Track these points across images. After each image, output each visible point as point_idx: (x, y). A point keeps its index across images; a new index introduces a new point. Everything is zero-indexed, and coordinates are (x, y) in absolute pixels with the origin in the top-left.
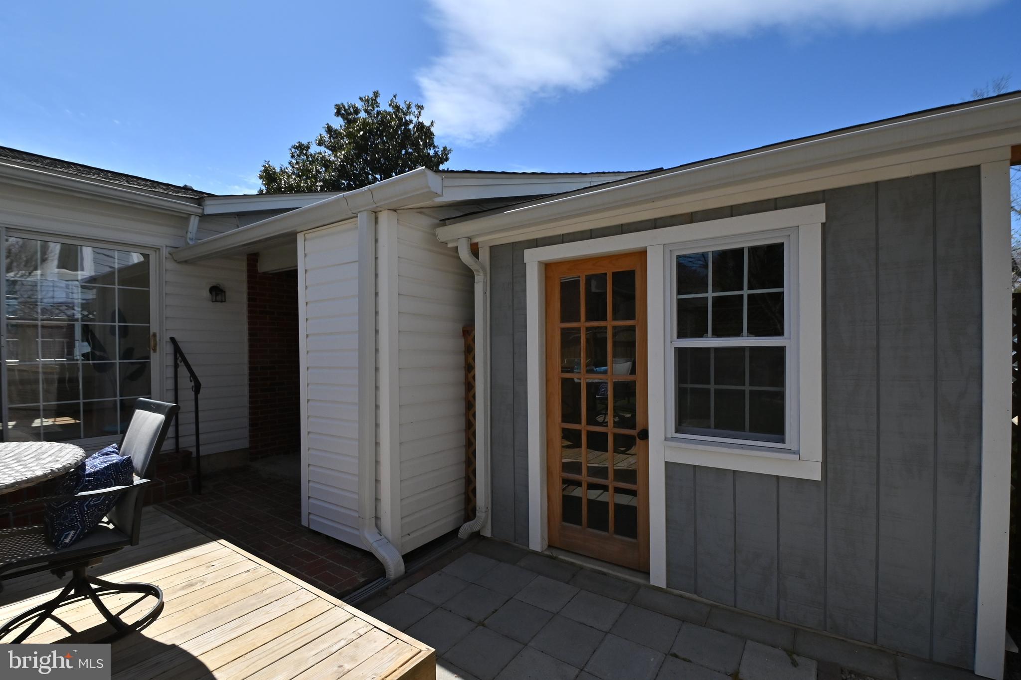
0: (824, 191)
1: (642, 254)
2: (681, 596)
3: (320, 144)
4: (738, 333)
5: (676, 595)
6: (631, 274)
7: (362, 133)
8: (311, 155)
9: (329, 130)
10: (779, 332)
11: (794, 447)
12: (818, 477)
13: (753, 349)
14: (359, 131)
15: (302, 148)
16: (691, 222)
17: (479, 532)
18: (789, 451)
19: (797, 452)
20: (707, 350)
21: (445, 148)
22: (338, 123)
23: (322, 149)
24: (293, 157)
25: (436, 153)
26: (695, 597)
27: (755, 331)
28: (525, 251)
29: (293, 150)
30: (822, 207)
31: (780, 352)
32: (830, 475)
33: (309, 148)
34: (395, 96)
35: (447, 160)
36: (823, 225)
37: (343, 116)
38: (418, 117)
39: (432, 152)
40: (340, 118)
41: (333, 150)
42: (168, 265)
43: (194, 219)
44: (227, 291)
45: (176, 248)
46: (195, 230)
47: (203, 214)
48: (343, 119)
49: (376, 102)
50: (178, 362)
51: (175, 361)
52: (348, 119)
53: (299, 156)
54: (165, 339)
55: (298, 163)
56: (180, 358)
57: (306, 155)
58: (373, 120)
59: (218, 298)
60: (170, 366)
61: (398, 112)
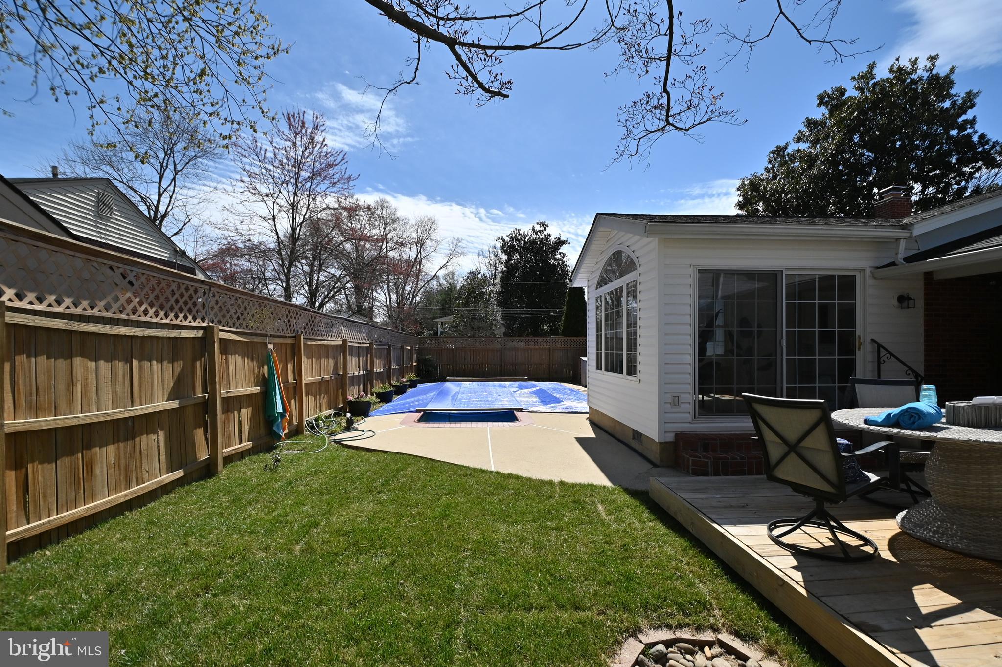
3: (799, 140)
7: (855, 114)
8: (788, 155)
9: (810, 123)
14: (852, 113)
15: (780, 151)
21: (968, 94)
22: (819, 113)
23: (803, 146)
24: (770, 162)
25: (954, 103)
29: (771, 155)
33: (786, 148)
34: (897, 60)
37: (826, 104)
38: (931, 70)
40: (823, 107)
41: (814, 144)
42: (870, 281)
43: (903, 244)
44: (911, 299)
45: (878, 268)
46: (903, 251)
47: (911, 237)
48: (827, 107)
49: (872, 74)
50: (885, 358)
51: (879, 357)
52: (832, 104)
53: (775, 159)
54: (868, 340)
55: (774, 166)
56: (889, 355)
57: (784, 156)
58: (868, 94)
59: (905, 305)
60: (873, 362)
61: (901, 74)
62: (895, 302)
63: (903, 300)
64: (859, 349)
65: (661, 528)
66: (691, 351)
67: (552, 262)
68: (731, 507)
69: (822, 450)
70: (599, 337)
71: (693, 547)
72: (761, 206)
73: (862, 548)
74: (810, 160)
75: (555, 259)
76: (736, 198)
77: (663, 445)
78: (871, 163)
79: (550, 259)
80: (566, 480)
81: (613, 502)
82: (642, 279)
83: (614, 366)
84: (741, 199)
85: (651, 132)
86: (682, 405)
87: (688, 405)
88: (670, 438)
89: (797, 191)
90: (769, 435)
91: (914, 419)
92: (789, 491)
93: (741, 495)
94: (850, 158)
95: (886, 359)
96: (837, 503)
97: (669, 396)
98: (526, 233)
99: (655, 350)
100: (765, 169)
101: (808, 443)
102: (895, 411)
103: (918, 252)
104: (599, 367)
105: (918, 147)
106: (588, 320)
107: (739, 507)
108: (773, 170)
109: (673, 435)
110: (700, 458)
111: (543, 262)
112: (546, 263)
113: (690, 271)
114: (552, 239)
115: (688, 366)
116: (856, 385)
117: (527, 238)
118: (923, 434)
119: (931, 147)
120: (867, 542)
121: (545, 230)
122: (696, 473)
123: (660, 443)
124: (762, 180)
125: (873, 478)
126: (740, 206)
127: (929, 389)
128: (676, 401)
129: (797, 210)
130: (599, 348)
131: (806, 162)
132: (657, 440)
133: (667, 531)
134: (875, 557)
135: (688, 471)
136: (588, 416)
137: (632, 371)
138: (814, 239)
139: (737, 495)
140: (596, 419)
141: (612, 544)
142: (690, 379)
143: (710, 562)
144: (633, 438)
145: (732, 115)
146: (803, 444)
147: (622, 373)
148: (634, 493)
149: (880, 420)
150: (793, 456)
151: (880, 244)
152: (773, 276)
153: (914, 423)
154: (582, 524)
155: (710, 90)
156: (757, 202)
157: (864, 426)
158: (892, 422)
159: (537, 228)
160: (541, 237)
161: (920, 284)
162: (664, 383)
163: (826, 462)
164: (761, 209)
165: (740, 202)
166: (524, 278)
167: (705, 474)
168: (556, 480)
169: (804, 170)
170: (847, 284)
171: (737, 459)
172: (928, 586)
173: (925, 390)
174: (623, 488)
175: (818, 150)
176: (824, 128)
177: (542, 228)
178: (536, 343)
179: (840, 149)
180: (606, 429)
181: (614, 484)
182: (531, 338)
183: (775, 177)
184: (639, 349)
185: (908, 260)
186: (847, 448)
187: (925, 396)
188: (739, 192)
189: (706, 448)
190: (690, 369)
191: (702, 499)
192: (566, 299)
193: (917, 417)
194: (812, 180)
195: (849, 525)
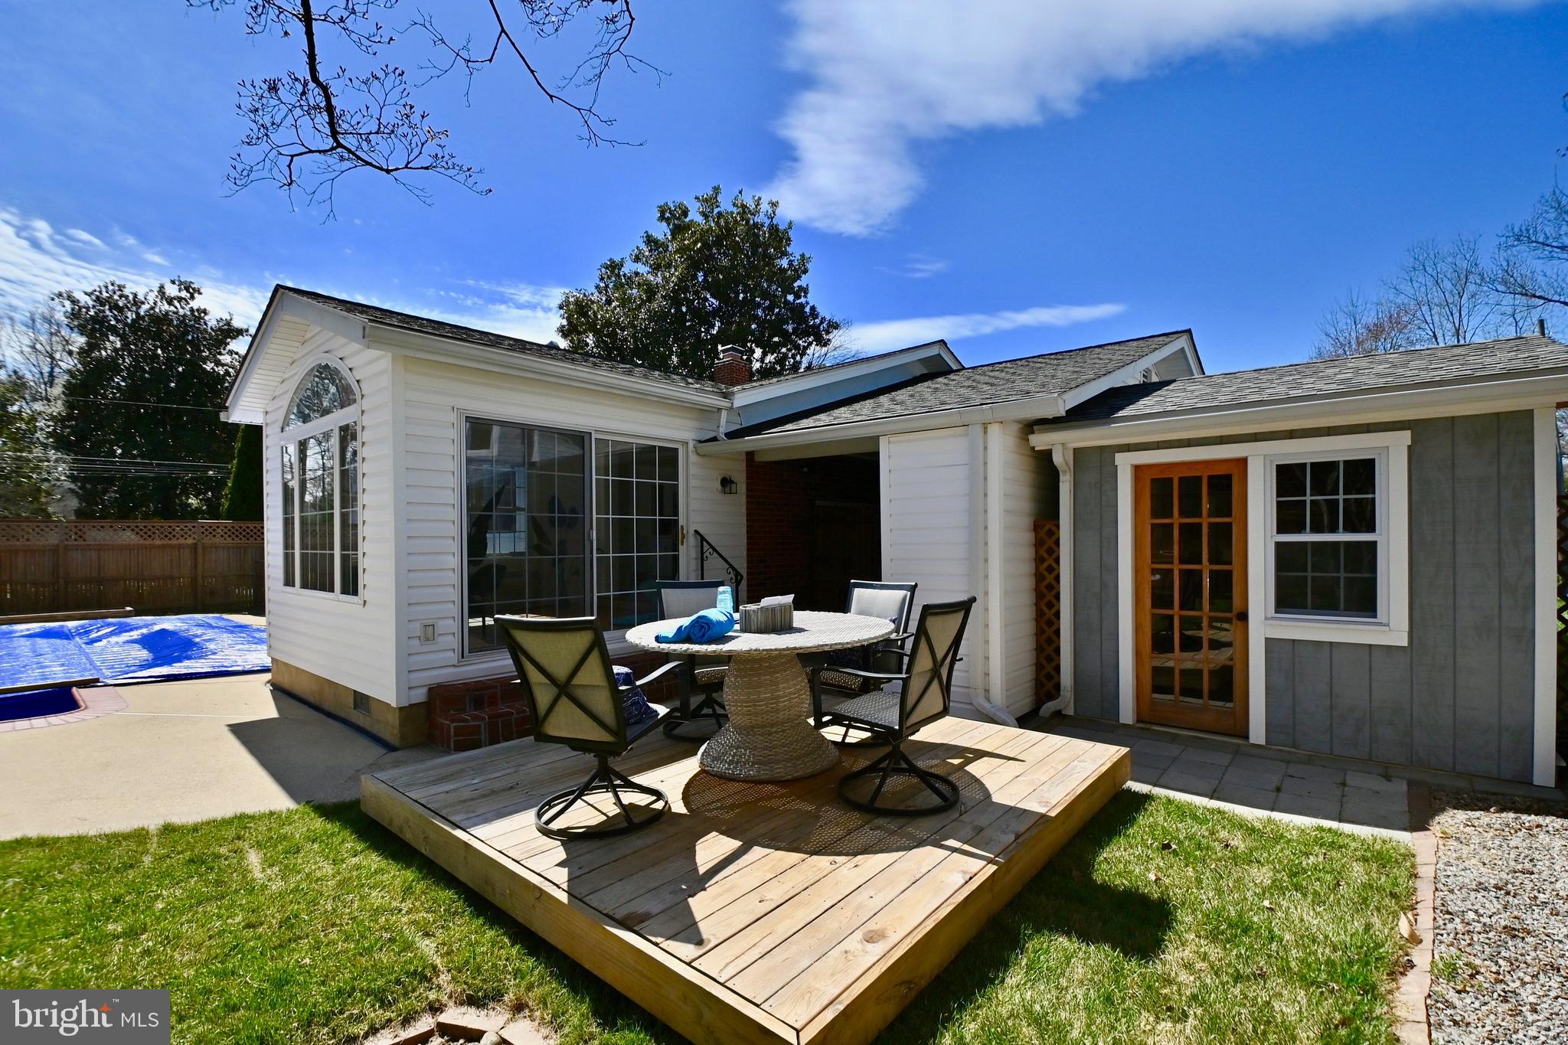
0: (1409, 421)
1: (1243, 462)
2: (1280, 750)
3: (637, 259)
4: (1333, 529)
5: (1275, 750)
6: (1228, 478)
7: (699, 245)
8: (625, 275)
9: (650, 240)
10: (1372, 528)
11: (1385, 621)
12: (1405, 643)
13: (1348, 544)
14: (695, 243)
15: (614, 267)
16: (1291, 438)
17: (1060, 711)
18: (1380, 624)
19: (1388, 625)
20: (1305, 543)
21: (803, 256)
22: (661, 231)
23: (642, 269)
24: (602, 279)
25: (791, 263)
26: (1293, 750)
27: (1350, 528)
28: (1117, 455)
29: (603, 270)
30: (1408, 433)
31: (1372, 546)
32: (1415, 642)
33: (622, 266)
34: (740, 192)
35: (805, 271)
36: (1409, 447)
37: (668, 221)
38: (772, 218)
39: (784, 263)
40: (664, 224)
41: (656, 268)
42: (693, 458)
43: (724, 413)
44: (733, 482)
45: (701, 442)
46: (725, 424)
47: (731, 408)
48: (669, 225)
49: (717, 201)
50: (707, 554)
51: (702, 553)
52: (674, 224)
53: (609, 278)
54: (692, 532)
55: (607, 286)
56: (711, 550)
57: (618, 276)
58: (713, 225)
59: (727, 489)
60: (696, 559)
61: (744, 212)
62: (718, 485)
63: (726, 483)
64: (682, 544)
65: (374, 860)
66: (455, 547)
67: (209, 366)
68: (493, 792)
69: (598, 686)
70: (288, 523)
71: (423, 879)
72: (590, 340)
73: (652, 806)
74: (651, 291)
75: (218, 363)
76: (558, 320)
77: (407, 712)
78: (715, 312)
79: (205, 360)
80: (177, 820)
81: (285, 838)
82: (366, 421)
83: (317, 578)
84: (565, 322)
85: (311, 151)
86: (441, 639)
87: (451, 638)
88: (419, 696)
89: (634, 327)
90: (534, 676)
91: (703, 631)
92: (567, 752)
93: (513, 770)
94: (694, 300)
95: (709, 556)
96: (619, 754)
97: (417, 625)
98: (141, 297)
99: (389, 549)
100: (596, 287)
101: (581, 679)
102: (685, 622)
103: (739, 427)
104: (289, 581)
105: (759, 305)
106: (266, 489)
107: (504, 790)
108: (607, 291)
109: (424, 690)
110: (467, 721)
111: (187, 363)
112: (194, 367)
113: (452, 417)
114: (212, 321)
115: (451, 573)
116: (663, 590)
117: (145, 307)
118: (712, 648)
119: (770, 308)
120: (658, 795)
121: (192, 297)
122: (461, 747)
123: (401, 709)
124: (593, 302)
125: (662, 710)
126: (564, 332)
127: (724, 592)
128: (429, 634)
129: (637, 352)
130: (288, 544)
131: (646, 292)
132: (394, 705)
133: (383, 864)
134: (666, 812)
135: (449, 747)
136: (268, 676)
137: (351, 587)
138: (629, 394)
139: (508, 771)
140: (286, 682)
141: (261, 924)
142: (454, 595)
143: (449, 894)
144: (356, 707)
145: (468, 174)
146: (576, 681)
147: (332, 590)
148: (327, 811)
149: (671, 635)
150: (564, 701)
151: (707, 413)
152: (579, 438)
153: (703, 635)
154: (199, 903)
155: (423, 117)
156: (585, 332)
157: (654, 645)
158: (684, 636)
159: (172, 291)
160: (181, 312)
161: (743, 466)
162: (405, 605)
163: (602, 703)
164: (590, 342)
165: (563, 326)
166: (134, 391)
167: (476, 745)
168: (153, 824)
169: (643, 302)
170: (668, 458)
171: (525, 711)
172: (714, 833)
173: (721, 593)
174: (313, 806)
175: (659, 280)
176: (665, 251)
177: (184, 294)
178: (169, 535)
179: (682, 286)
180: (305, 696)
181: (298, 803)
182: (158, 523)
183: (609, 302)
184: (362, 547)
185: (731, 435)
186: (628, 679)
187: (722, 600)
188: (562, 312)
189: (478, 703)
190: (455, 578)
191: (447, 792)
192: (238, 445)
193: (707, 627)
194: (653, 317)
195: (637, 779)
